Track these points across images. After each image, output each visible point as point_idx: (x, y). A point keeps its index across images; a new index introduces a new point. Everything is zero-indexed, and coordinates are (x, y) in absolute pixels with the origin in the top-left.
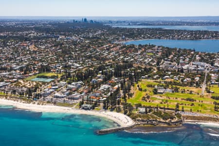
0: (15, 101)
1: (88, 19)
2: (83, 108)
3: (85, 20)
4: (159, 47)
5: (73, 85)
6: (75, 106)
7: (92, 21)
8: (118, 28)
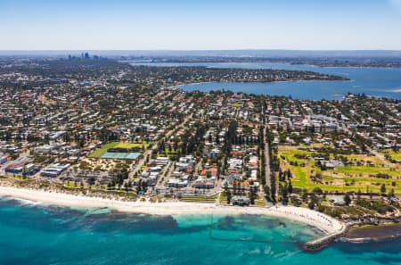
0: (104, 197)
1: (91, 54)
2: (236, 204)
3: (87, 55)
4: (239, 94)
5: (183, 162)
6: (218, 200)
7: (96, 57)
8: (143, 66)
